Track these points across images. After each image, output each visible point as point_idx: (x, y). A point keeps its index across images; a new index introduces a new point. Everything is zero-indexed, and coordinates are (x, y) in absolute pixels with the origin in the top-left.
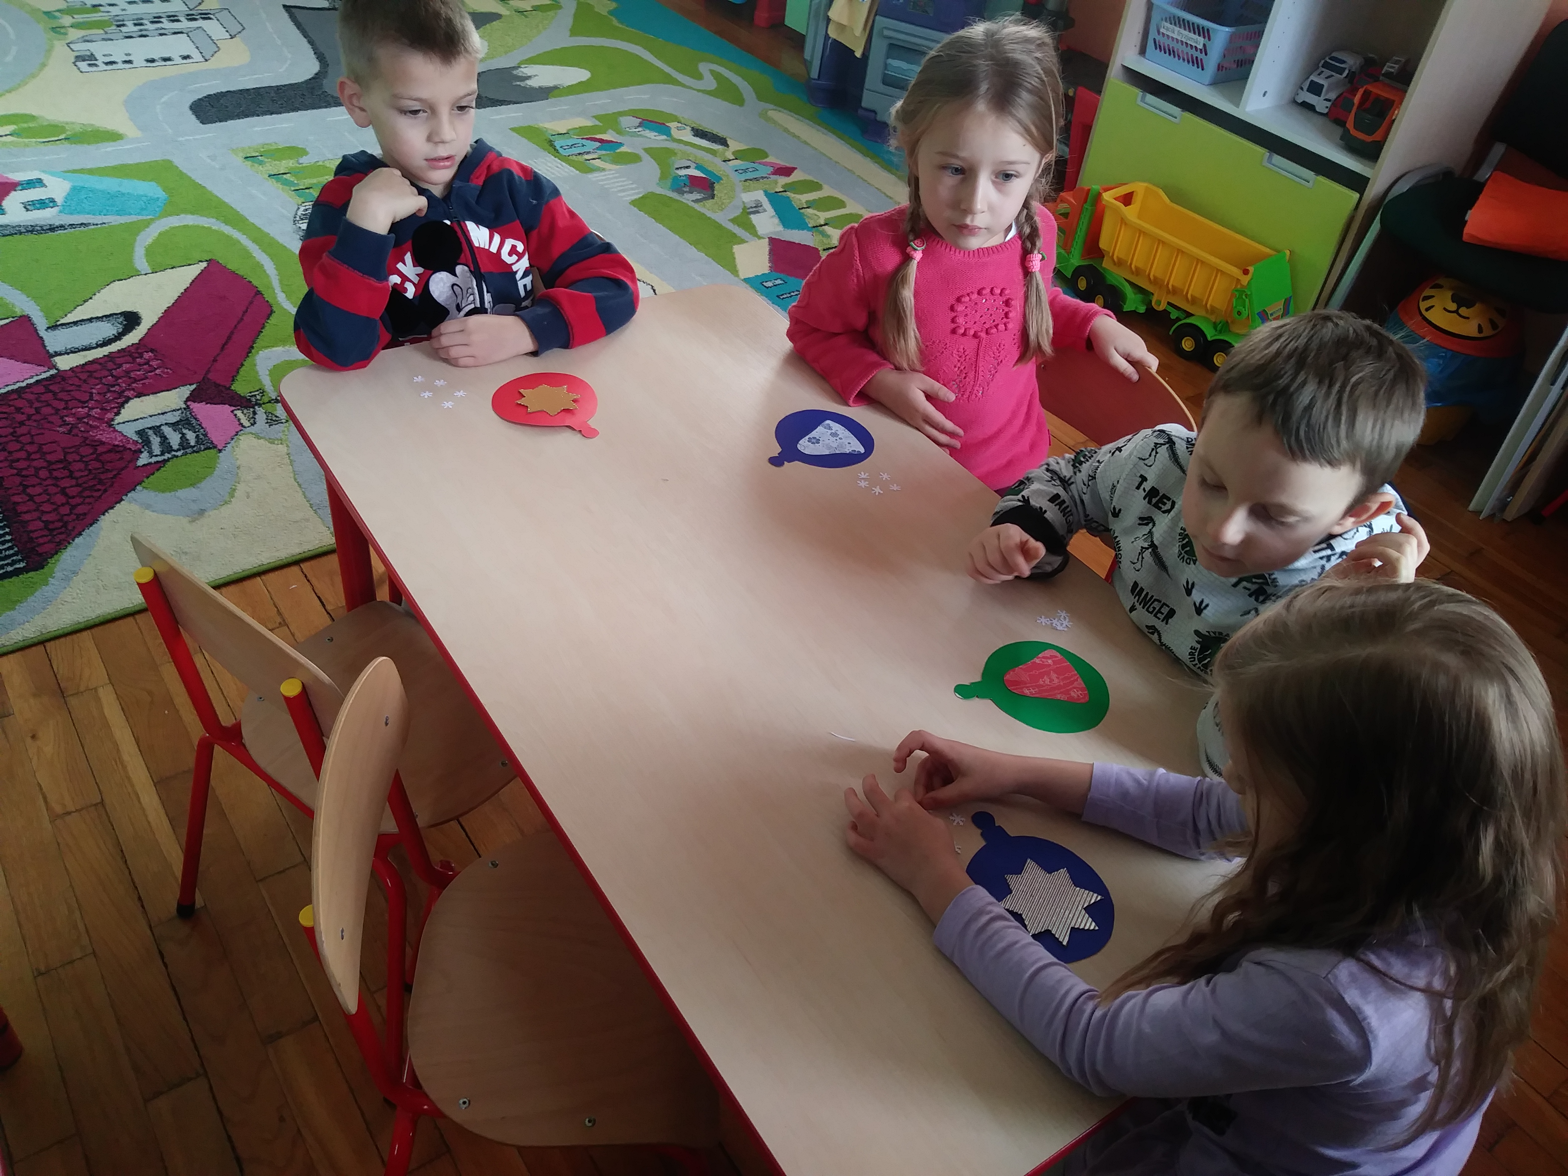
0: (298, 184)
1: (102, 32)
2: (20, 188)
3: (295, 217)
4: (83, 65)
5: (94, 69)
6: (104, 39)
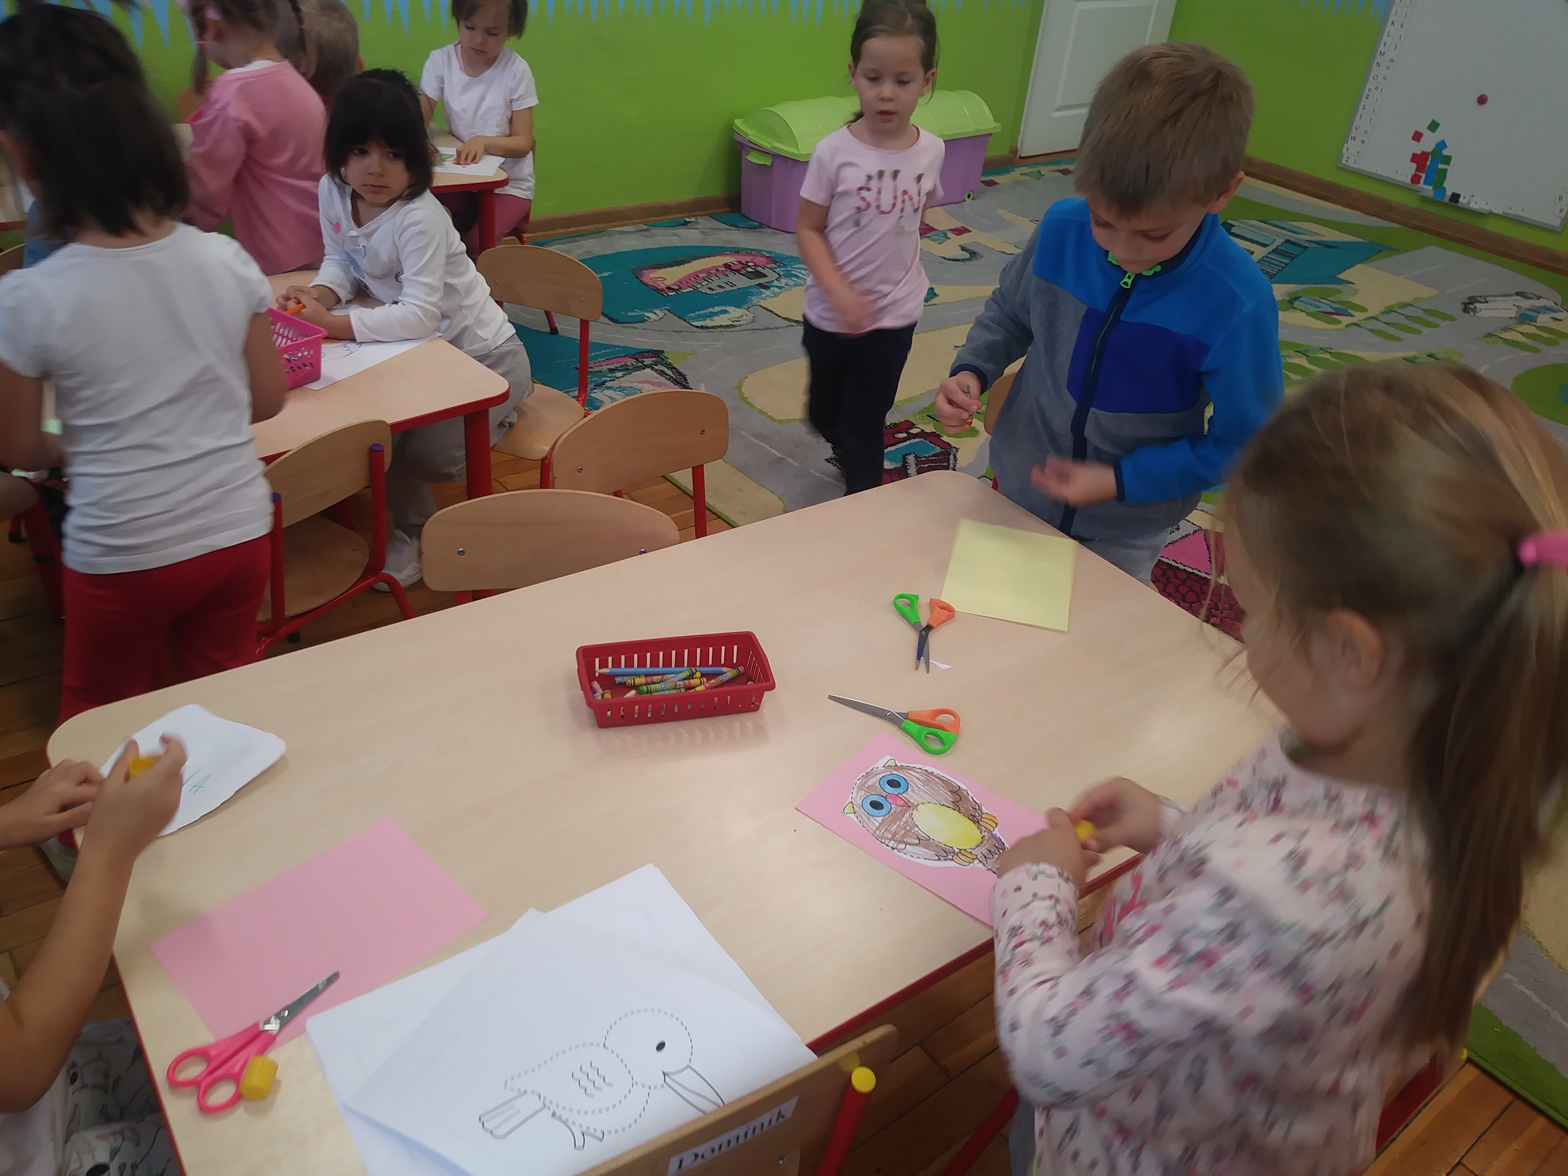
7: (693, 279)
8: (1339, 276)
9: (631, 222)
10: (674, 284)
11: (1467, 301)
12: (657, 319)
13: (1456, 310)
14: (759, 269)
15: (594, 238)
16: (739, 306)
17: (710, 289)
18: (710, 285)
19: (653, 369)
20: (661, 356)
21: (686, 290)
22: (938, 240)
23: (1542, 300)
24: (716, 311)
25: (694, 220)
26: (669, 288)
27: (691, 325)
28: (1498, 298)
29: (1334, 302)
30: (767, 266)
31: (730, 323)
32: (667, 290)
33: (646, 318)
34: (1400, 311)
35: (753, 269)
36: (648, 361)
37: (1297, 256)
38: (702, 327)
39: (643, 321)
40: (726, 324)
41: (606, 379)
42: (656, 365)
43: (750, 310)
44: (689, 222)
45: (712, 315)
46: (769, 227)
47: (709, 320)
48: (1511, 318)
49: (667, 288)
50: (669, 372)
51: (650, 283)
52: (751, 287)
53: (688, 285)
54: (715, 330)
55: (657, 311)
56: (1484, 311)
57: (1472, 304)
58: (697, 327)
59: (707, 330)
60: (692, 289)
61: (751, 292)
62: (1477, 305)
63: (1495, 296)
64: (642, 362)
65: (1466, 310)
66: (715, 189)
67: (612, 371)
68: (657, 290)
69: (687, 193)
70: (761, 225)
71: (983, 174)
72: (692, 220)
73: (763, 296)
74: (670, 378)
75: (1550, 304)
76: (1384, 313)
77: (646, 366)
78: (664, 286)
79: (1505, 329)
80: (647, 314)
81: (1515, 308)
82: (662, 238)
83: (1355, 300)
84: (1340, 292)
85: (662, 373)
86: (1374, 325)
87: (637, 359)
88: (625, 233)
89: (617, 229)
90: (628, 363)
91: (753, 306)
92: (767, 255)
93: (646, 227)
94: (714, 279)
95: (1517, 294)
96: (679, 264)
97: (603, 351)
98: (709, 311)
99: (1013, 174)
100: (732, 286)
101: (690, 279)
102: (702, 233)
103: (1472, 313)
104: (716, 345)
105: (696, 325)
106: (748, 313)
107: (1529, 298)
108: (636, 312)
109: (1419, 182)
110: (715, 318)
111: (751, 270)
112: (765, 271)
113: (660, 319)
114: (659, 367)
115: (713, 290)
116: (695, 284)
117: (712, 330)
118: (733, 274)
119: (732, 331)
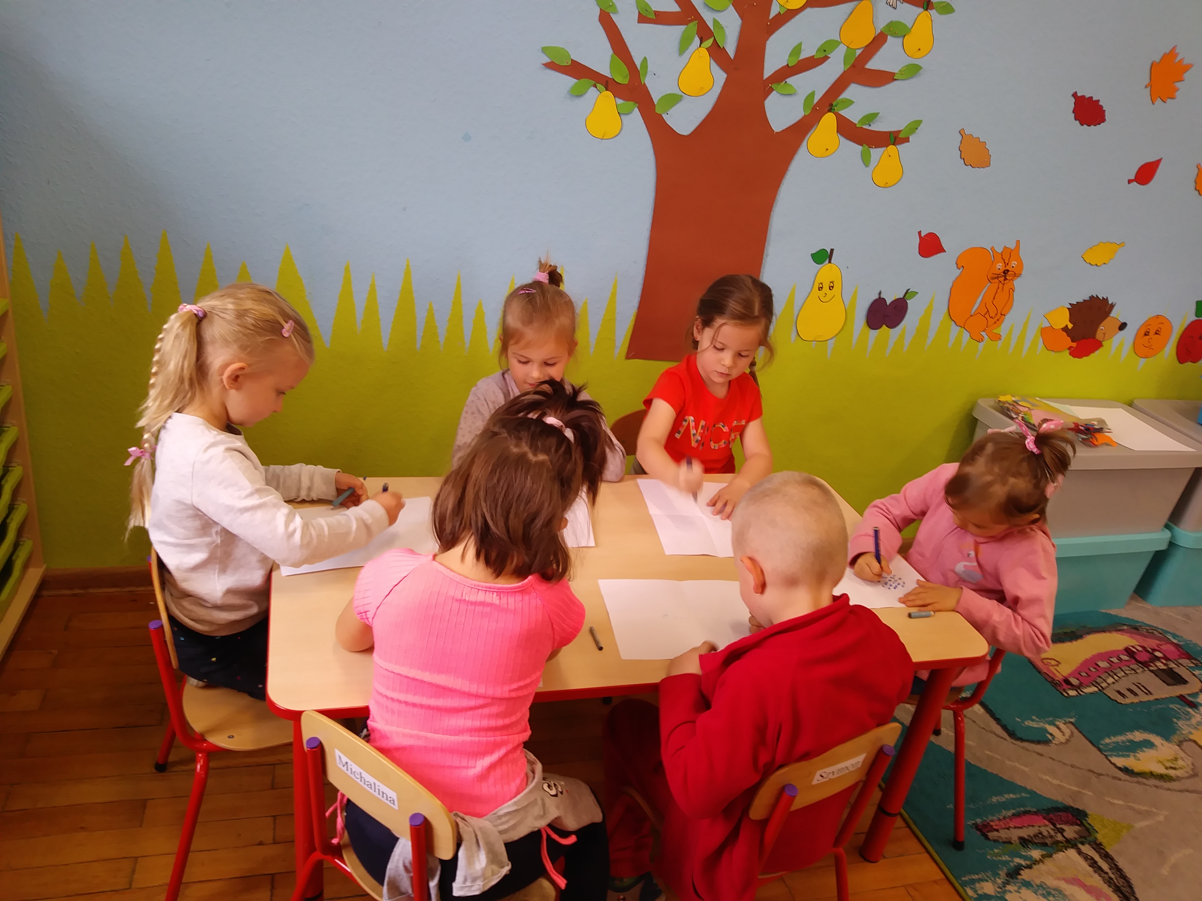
7: (1094, 670)
10: (1072, 674)
12: (1063, 739)
14: (1172, 665)
16: (1166, 737)
17: (1119, 692)
18: (1117, 687)
19: (1080, 852)
20: (1084, 822)
21: (1088, 690)
24: (1138, 741)
26: (1067, 682)
27: (1111, 762)
30: (1181, 661)
31: (1161, 770)
32: (1065, 686)
33: (1050, 737)
35: (1165, 664)
36: (1070, 831)
38: (1126, 770)
39: (1047, 742)
40: (1158, 773)
41: (1018, 860)
42: (1083, 844)
43: (1182, 747)
45: (1134, 747)
47: (1132, 757)
49: (1064, 681)
50: (1105, 866)
52: (1170, 700)
53: (1090, 680)
54: (1144, 780)
55: (1062, 726)
58: (1120, 769)
59: (1135, 779)
60: (1096, 689)
61: (1174, 710)
64: (1061, 831)
67: (1025, 842)
68: (1054, 683)
73: (1193, 721)
74: (1109, 882)
77: (1070, 844)
78: (1063, 678)
80: (1051, 729)
85: (1093, 864)
87: (1054, 825)
90: (1045, 833)
91: (1185, 740)
92: (1175, 641)
94: (1119, 675)
97: (1006, 796)
98: (1128, 739)
100: (1146, 694)
101: (1090, 670)
104: (1156, 814)
105: (1118, 765)
106: (1182, 754)
108: (1033, 720)
110: (1140, 755)
111: (1163, 667)
112: (1182, 672)
113: (1068, 741)
114: (1086, 849)
115: (1123, 695)
116: (1099, 680)
117: (1141, 779)
118: (1141, 669)
119: (1169, 789)
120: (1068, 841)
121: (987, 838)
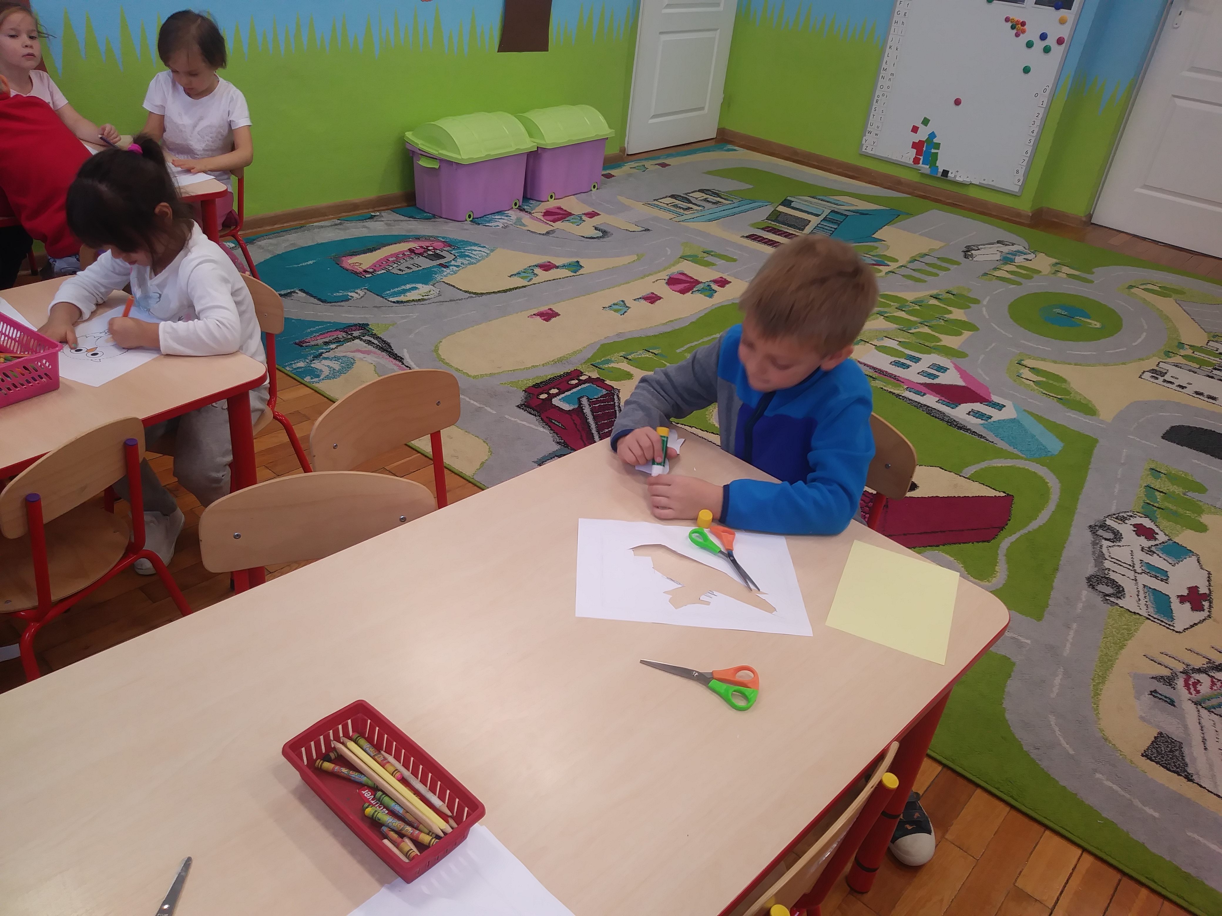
0: (1158, 502)
1: (1198, 366)
2: (986, 404)
3: (1114, 514)
4: (1147, 375)
5: (1152, 380)
6: (1190, 371)
7: (385, 263)
8: (873, 236)
9: (326, 217)
10: (370, 268)
11: (965, 249)
12: (359, 297)
13: (960, 257)
14: (438, 252)
15: (296, 232)
16: (426, 283)
17: (400, 270)
18: (399, 267)
19: (361, 340)
20: (366, 328)
21: (379, 273)
22: (577, 222)
23: (1015, 246)
24: (408, 288)
25: (378, 214)
26: (365, 271)
27: (388, 301)
28: (987, 246)
29: (873, 256)
30: (444, 249)
31: (421, 297)
32: (364, 273)
33: (350, 297)
34: (921, 260)
35: (433, 252)
36: (356, 333)
37: (842, 222)
38: (398, 302)
39: (348, 300)
40: (418, 299)
41: (322, 351)
42: (363, 336)
43: (435, 286)
44: (375, 216)
45: (404, 292)
46: (441, 218)
47: (403, 296)
48: (997, 260)
49: (364, 271)
50: (376, 342)
51: (348, 267)
52: (434, 267)
53: (382, 267)
54: (408, 304)
55: (359, 291)
56: (979, 256)
57: (969, 251)
58: (394, 302)
59: (403, 305)
60: (385, 271)
61: (434, 271)
62: (973, 252)
63: (984, 245)
64: (351, 334)
65: (966, 257)
66: (394, 188)
67: (326, 343)
68: (356, 273)
69: (371, 193)
70: (434, 216)
71: (604, 169)
72: (376, 214)
73: (445, 273)
74: (377, 347)
75: (1020, 248)
76: (910, 262)
78: (362, 270)
79: (995, 269)
80: (350, 294)
81: (999, 254)
82: (354, 230)
83: (888, 253)
84: (877, 248)
85: (369, 343)
86: (904, 271)
87: (347, 333)
88: (322, 227)
89: (315, 224)
90: (340, 336)
91: (437, 282)
92: (443, 240)
93: (339, 221)
94: (402, 262)
95: (998, 242)
96: (371, 250)
97: (316, 327)
98: (402, 288)
99: (624, 168)
100: (418, 267)
101: (382, 263)
102: (386, 224)
103: (971, 259)
104: (412, 316)
105: (393, 301)
106: (434, 288)
107: (1006, 245)
108: (341, 292)
109: (919, 164)
110: (408, 294)
111: (431, 253)
112: (443, 254)
113: (362, 297)
114: (367, 338)
115: (402, 271)
116: (387, 267)
117: (405, 304)
118: (417, 257)
119: (422, 304)
120: (354, 337)
121: (302, 346)
